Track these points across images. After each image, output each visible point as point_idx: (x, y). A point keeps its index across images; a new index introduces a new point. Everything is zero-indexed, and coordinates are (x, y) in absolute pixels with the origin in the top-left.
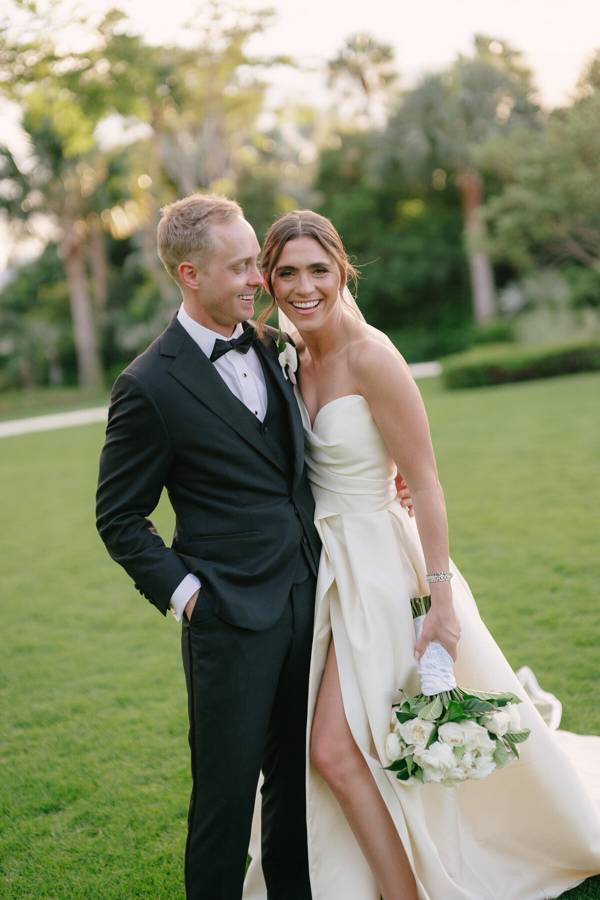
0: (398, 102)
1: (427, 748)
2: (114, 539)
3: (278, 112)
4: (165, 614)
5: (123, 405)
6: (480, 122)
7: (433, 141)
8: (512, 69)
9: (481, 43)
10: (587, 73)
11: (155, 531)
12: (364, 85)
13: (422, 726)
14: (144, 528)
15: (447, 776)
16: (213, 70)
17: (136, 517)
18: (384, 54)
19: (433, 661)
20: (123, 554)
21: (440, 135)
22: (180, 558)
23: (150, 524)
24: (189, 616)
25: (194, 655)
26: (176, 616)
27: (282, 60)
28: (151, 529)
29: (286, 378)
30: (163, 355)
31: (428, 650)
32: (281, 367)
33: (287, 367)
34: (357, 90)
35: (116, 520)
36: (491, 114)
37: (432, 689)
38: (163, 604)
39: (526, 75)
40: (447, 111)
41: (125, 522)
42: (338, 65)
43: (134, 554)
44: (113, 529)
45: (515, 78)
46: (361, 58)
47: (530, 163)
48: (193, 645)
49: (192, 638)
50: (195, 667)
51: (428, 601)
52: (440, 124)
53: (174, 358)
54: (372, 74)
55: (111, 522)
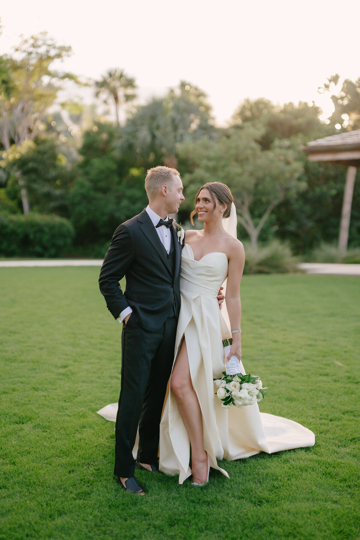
0: (134, 111)
1: (239, 391)
2: (105, 286)
3: (63, 105)
4: (116, 319)
5: (120, 235)
6: (180, 131)
7: (154, 137)
8: (201, 104)
9: (183, 85)
10: (238, 111)
11: (120, 288)
12: (116, 99)
13: (236, 384)
14: (117, 286)
15: (243, 403)
16: (30, 75)
17: (116, 280)
18: (130, 83)
19: (234, 362)
20: (106, 292)
21: (158, 134)
22: (127, 301)
23: (119, 285)
24: (126, 323)
25: (126, 338)
26: (120, 320)
27: (68, 76)
28: (119, 287)
29: (179, 241)
30: (138, 221)
31: (232, 358)
32: (178, 237)
33: (180, 238)
34: (111, 101)
35: (108, 279)
36: (187, 127)
37: (234, 372)
38: (116, 315)
39: (208, 108)
40: (163, 121)
41: (111, 281)
42: (102, 85)
43: (111, 294)
44: (106, 282)
45: (202, 109)
46: (116, 83)
47: (209, 159)
48: (126, 334)
49: (126, 331)
50: (126, 342)
51: (231, 341)
52: (158, 128)
53: (142, 223)
54: (121, 93)
55: (106, 279)
